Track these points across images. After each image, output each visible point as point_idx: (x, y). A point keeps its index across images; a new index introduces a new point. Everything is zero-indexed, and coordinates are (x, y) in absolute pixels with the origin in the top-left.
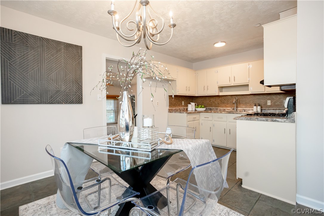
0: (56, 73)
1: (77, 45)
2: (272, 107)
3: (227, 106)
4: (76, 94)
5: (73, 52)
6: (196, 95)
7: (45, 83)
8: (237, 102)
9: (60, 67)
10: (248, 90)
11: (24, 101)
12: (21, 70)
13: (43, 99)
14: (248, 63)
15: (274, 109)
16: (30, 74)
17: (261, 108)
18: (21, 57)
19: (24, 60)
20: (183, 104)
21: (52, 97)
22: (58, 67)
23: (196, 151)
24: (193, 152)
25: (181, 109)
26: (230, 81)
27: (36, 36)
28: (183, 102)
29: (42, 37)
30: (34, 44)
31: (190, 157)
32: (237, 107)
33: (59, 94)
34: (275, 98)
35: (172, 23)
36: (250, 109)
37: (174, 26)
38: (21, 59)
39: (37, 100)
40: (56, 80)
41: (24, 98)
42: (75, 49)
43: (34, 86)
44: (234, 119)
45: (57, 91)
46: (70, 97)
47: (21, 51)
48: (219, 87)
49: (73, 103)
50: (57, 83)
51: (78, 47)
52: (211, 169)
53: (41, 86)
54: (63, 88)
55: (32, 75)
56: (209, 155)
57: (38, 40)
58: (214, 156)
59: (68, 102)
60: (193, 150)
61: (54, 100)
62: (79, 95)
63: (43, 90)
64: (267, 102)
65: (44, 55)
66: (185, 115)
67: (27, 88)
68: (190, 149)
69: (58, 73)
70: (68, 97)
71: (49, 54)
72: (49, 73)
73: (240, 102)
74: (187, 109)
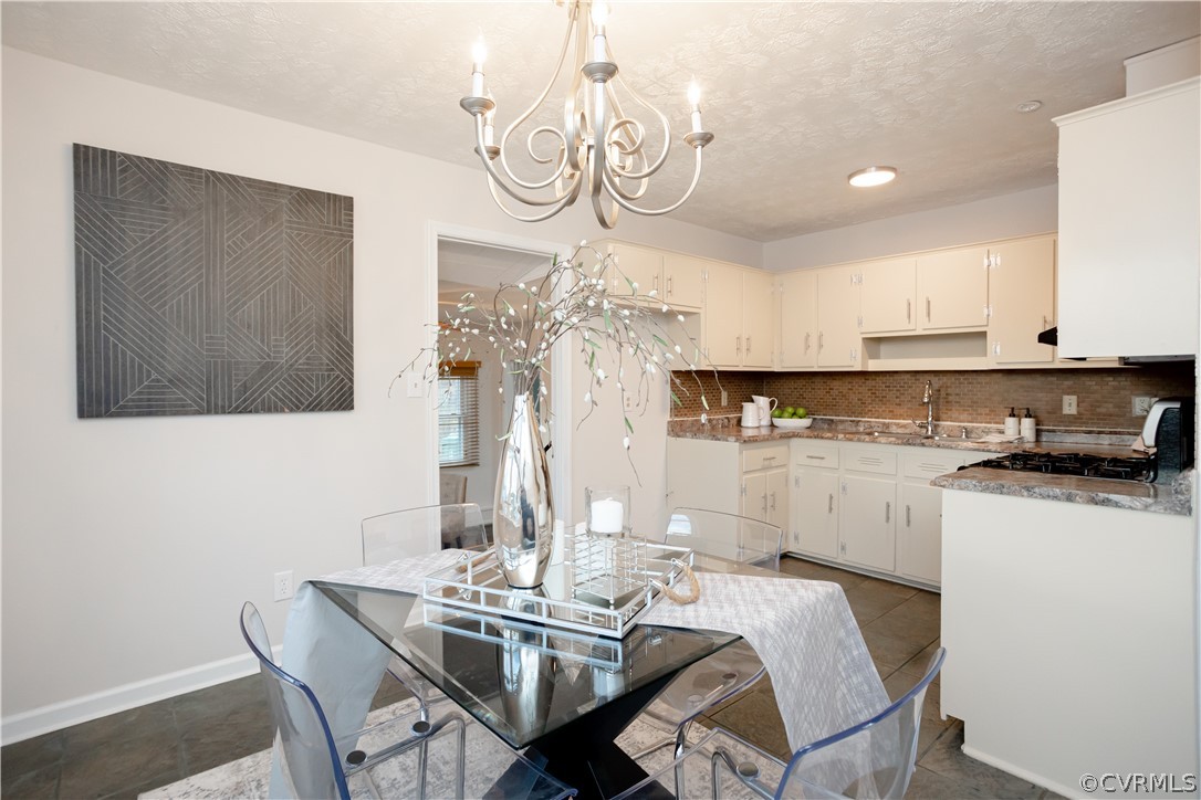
0: (262, 301)
1: (335, 195)
2: (1082, 424)
3: (898, 411)
4: (329, 376)
5: (322, 221)
6: (776, 368)
7: (223, 339)
8: (938, 398)
9: (276, 278)
10: (985, 355)
11: (150, 406)
12: (142, 293)
13: (216, 397)
14: (984, 249)
15: (1090, 432)
16: (172, 306)
17: (1037, 424)
18: (143, 246)
19: (153, 258)
20: (724, 402)
21: (245, 387)
22: (267, 277)
23: (790, 635)
24: (782, 640)
25: (714, 422)
26: (909, 317)
27: (192, 169)
28: (724, 395)
29: (212, 172)
30: (186, 196)
31: (771, 662)
32: (937, 418)
33: (269, 378)
34: (1095, 388)
35: (697, 129)
36: (989, 425)
37: (706, 139)
38: (144, 254)
39: (195, 401)
40: (262, 325)
41: (150, 394)
42: (329, 208)
43: (187, 351)
44: (934, 483)
45: (263, 367)
46: (308, 385)
47: (141, 224)
48: (864, 339)
49: (321, 410)
50: (263, 334)
51: (340, 200)
52: (846, 691)
53: (210, 350)
54: (285, 354)
55: (179, 311)
56: (840, 643)
57: (200, 183)
58: (857, 644)
59: (302, 404)
60: (779, 630)
61: (255, 400)
62: (342, 380)
63: (215, 363)
64: (1061, 400)
65: (222, 236)
66: (730, 447)
67: (163, 357)
68: (771, 628)
69: (269, 300)
70: (302, 388)
71: (239, 231)
72: (238, 300)
73: (950, 398)
74: (739, 421)
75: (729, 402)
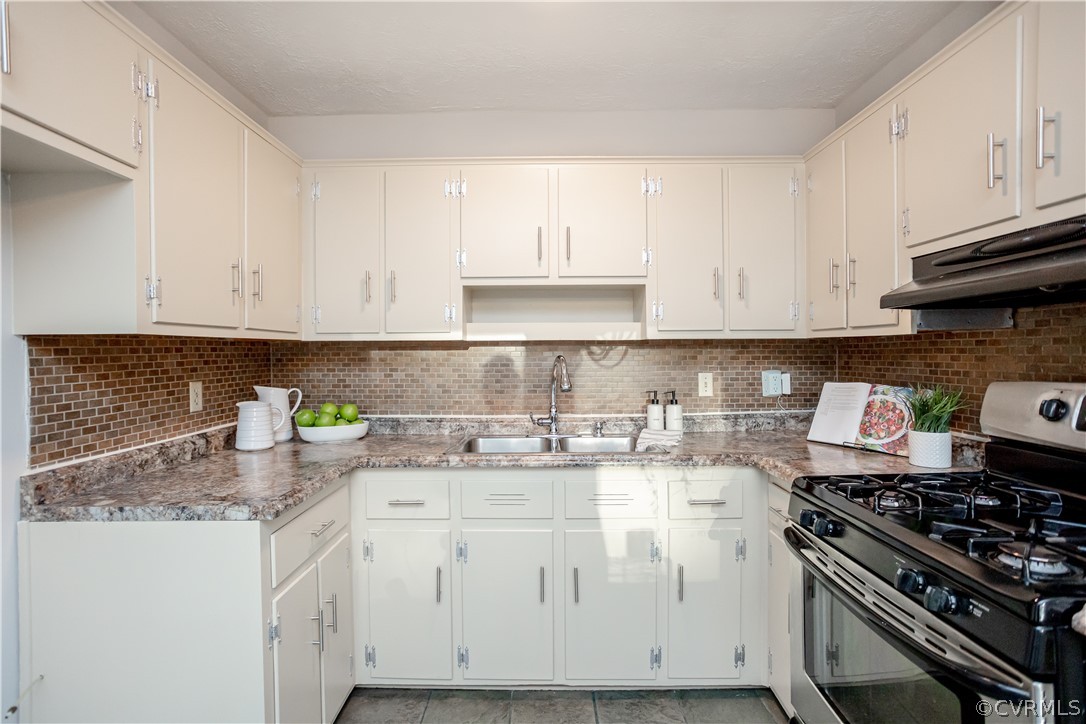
2: (717, 408)
6: (305, 336)
15: (726, 417)
20: (196, 402)
25: (174, 451)
28: (196, 389)
48: (466, 288)
64: (697, 379)
74: (230, 439)
75: (206, 401)
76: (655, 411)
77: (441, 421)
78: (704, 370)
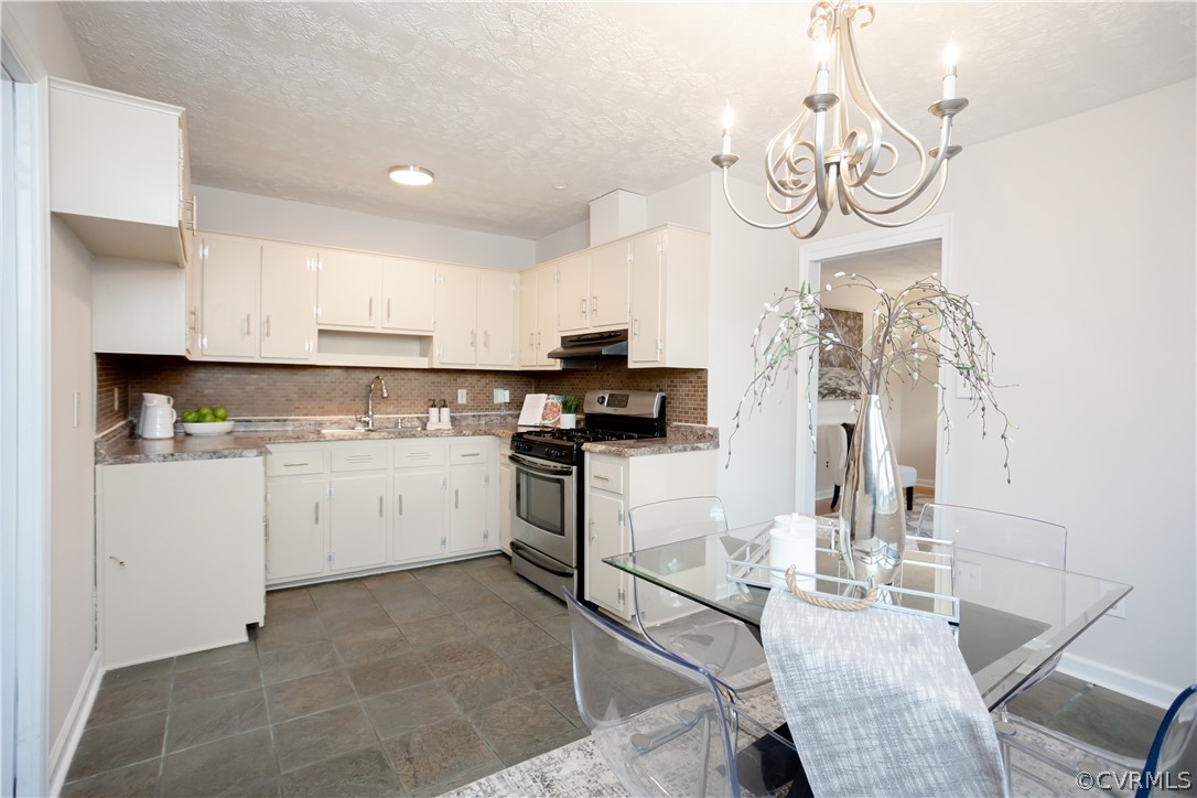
76: (434, 411)
77: (285, 420)
78: (462, 388)
